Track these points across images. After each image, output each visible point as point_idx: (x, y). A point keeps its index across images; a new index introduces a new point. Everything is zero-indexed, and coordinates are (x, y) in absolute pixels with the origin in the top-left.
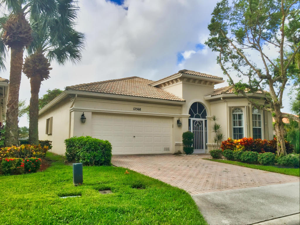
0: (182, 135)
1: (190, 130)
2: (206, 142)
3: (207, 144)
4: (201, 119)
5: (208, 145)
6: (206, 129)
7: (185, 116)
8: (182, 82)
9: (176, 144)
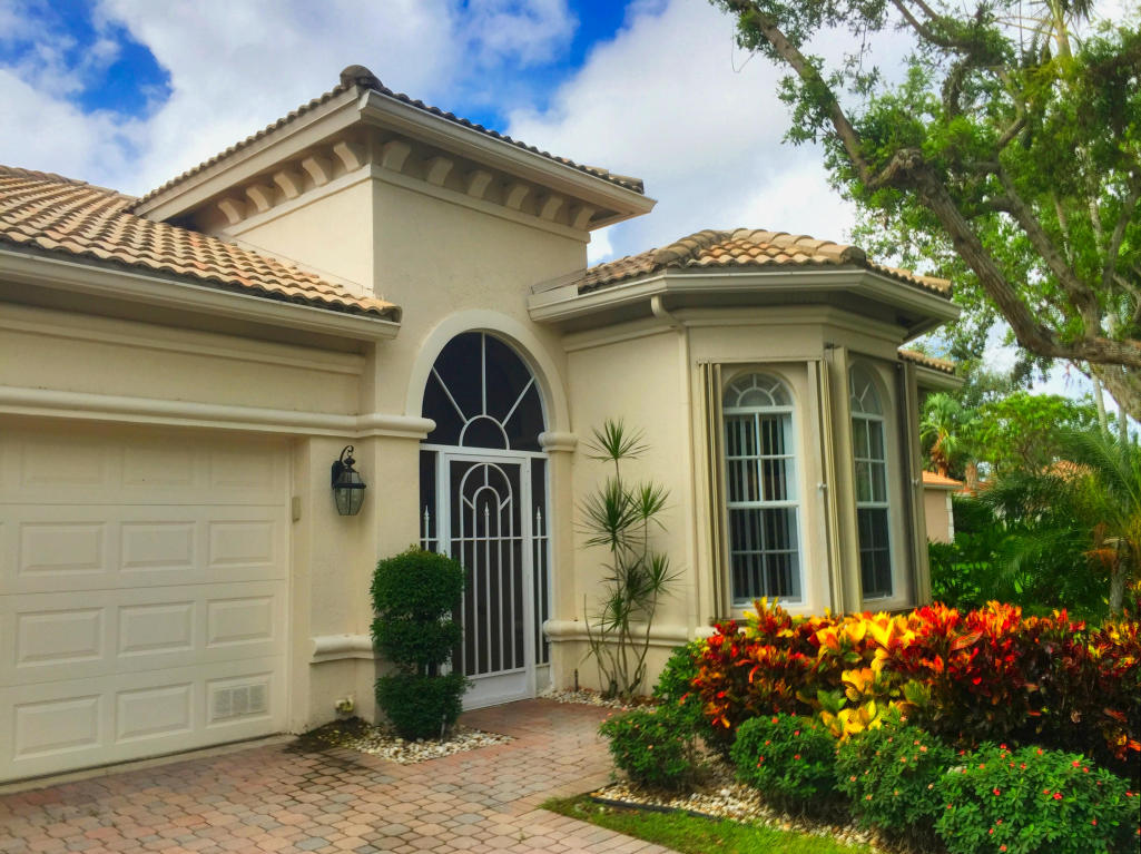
0: (367, 580)
1: (433, 533)
2: (543, 612)
3: (548, 626)
4: (507, 455)
5: (553, 634)
6: (540, 526)
7: (395, 435)
8: (367, 171)
9: (319, 653)
